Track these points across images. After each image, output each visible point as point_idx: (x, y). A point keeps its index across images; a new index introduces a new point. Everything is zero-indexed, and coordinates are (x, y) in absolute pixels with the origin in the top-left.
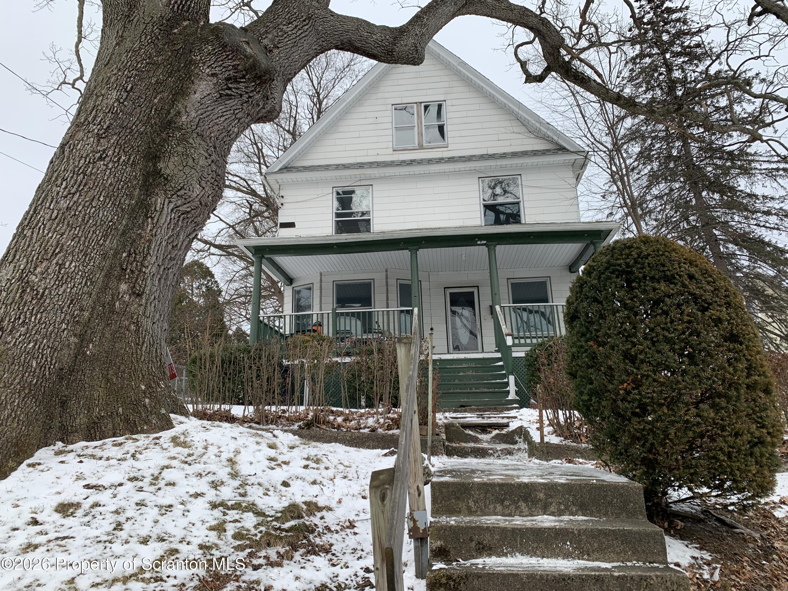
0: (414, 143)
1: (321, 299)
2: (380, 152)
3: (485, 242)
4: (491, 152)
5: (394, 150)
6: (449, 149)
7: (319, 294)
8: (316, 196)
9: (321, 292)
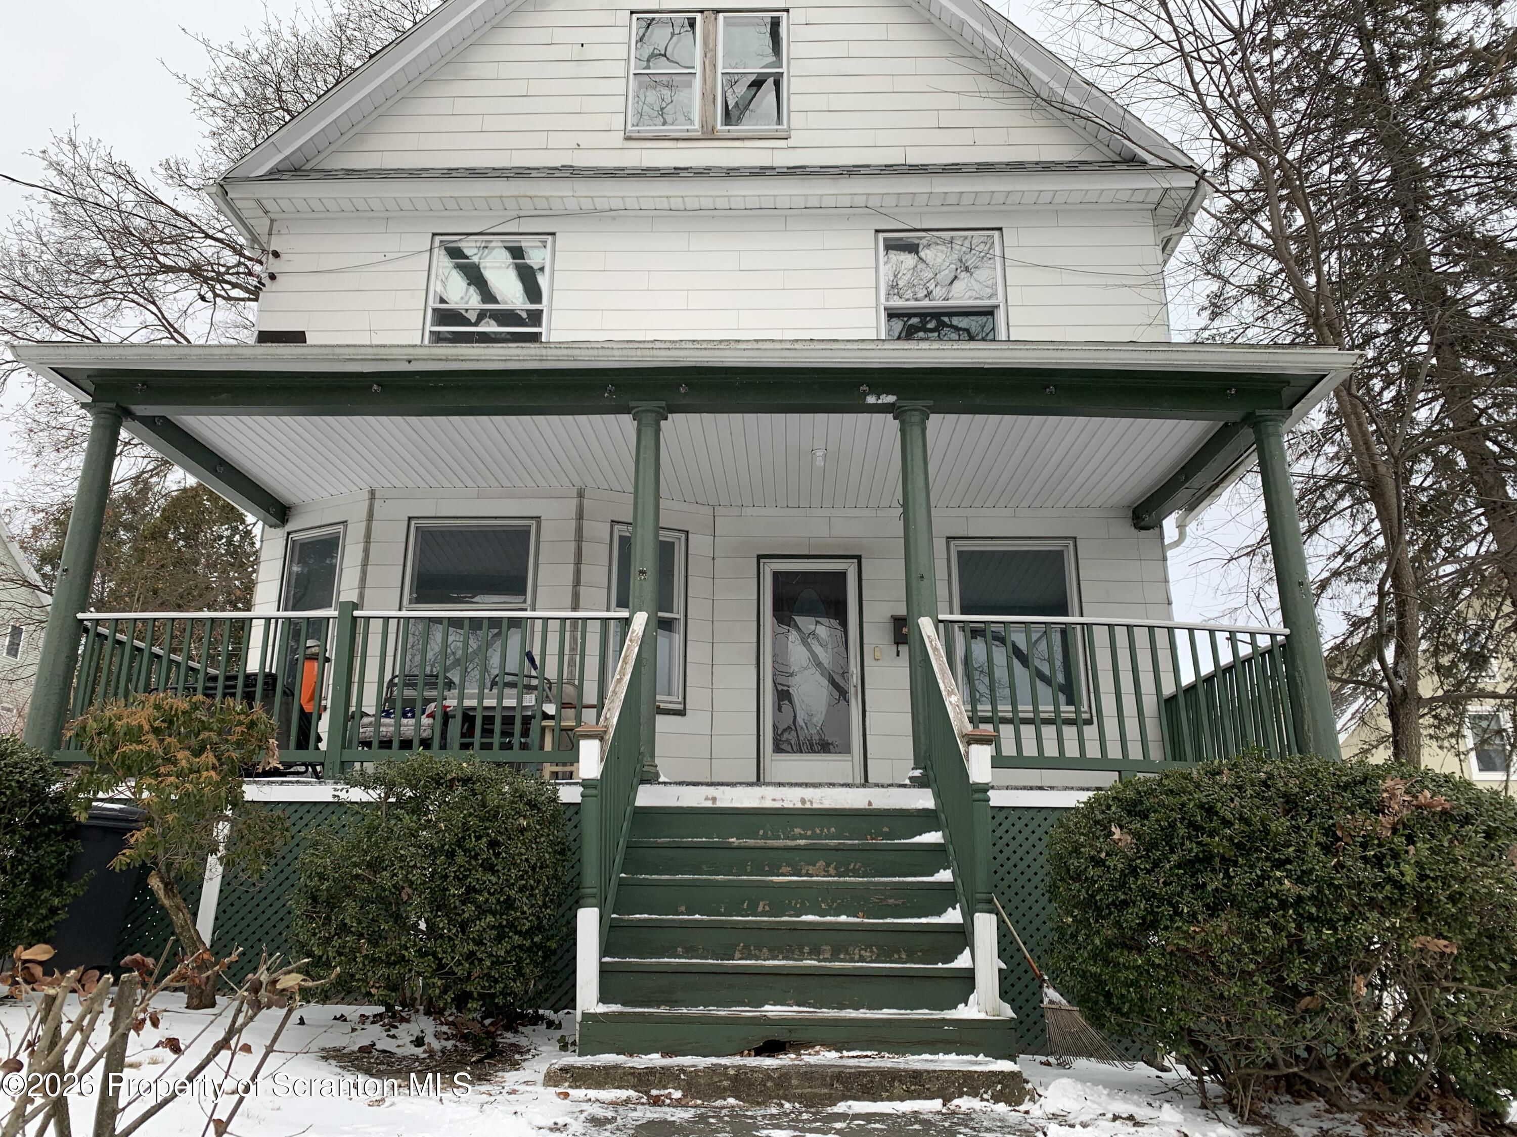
0: (690, 120)
1: (364, 573)
2: (585, 140)
3: (891, 399)
4: (915, 158)
5: (628, 138)
6: (790, 142)
7: (360, 555)
8: (380, 257)
9: (366, 551)
